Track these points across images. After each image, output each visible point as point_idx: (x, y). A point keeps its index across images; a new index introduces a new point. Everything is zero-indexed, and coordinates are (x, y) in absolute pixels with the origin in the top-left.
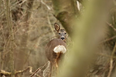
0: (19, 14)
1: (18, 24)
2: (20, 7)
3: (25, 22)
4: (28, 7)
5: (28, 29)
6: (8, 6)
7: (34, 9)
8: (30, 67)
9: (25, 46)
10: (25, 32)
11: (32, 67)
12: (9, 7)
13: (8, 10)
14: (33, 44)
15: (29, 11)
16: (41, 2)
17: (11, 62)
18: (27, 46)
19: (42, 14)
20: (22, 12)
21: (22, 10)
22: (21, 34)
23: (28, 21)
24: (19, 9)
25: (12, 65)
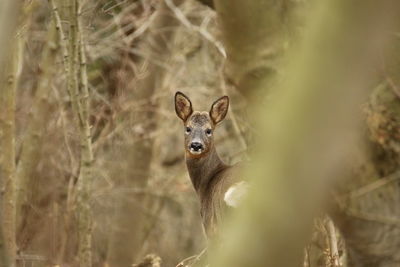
0: (121, 74)
1: (118, 109)
3: (144, 102)
4: (154, 50)
5: (153, 127)
7: (179, 57)
8: (152, 256)
9: (143, 185)
10: (141, 135)
11: (159, 258)
12: (79, 48)
13: (76, 59)
14: (172, 177)
15: (159, 63)
16: (200, 35)
17: (82, 238)
18: (150, 183)
19: (204, 73)
20: (133, 66)
21: (135, 58)
23: (154, 98)
24: (122, 54)
25: (83, 251)
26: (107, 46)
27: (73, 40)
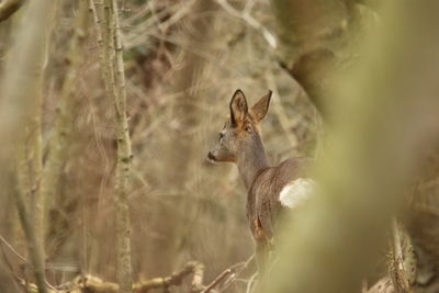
0: (157, 64)
1: (155, 102)
2: (163, 38)
3: (181, 94)
4: (192, 37)
5: (192, 122)
6: (111, 27)
7: (221, 45)
8: (194, 263)
9: (181, 187)
10: (178, 131)
11: (202, 266)
12: (115, 32)
13: (112, 44)
14: (213, 178)
15: (196, 51)
16: (242, 19)
17: (120, 240)
18: (189, 185)
19: (248, 64)
20: (168, 54)
21: (170, 46)
22: (166, 138)
23: (191, 90)
24: (157, 43)
25: (122, 256)
26: (140, 34)
27: (108, 23)
